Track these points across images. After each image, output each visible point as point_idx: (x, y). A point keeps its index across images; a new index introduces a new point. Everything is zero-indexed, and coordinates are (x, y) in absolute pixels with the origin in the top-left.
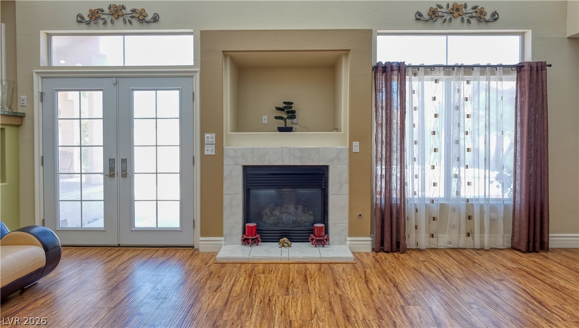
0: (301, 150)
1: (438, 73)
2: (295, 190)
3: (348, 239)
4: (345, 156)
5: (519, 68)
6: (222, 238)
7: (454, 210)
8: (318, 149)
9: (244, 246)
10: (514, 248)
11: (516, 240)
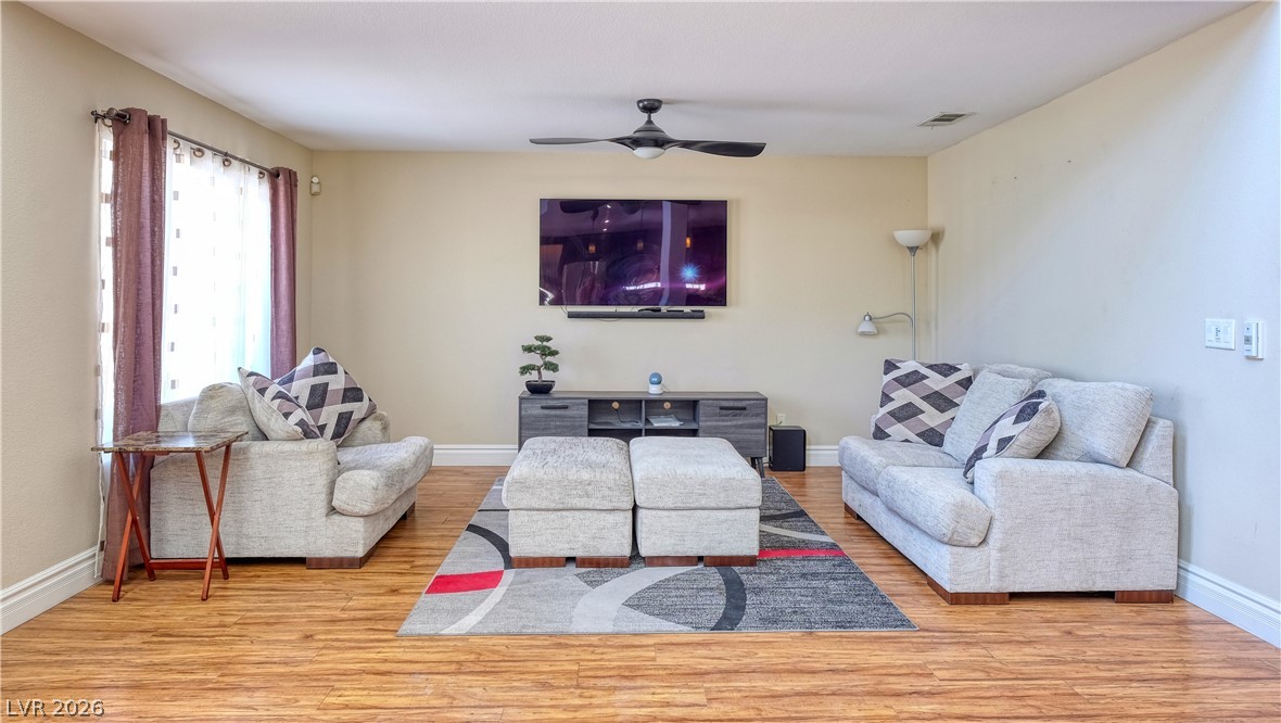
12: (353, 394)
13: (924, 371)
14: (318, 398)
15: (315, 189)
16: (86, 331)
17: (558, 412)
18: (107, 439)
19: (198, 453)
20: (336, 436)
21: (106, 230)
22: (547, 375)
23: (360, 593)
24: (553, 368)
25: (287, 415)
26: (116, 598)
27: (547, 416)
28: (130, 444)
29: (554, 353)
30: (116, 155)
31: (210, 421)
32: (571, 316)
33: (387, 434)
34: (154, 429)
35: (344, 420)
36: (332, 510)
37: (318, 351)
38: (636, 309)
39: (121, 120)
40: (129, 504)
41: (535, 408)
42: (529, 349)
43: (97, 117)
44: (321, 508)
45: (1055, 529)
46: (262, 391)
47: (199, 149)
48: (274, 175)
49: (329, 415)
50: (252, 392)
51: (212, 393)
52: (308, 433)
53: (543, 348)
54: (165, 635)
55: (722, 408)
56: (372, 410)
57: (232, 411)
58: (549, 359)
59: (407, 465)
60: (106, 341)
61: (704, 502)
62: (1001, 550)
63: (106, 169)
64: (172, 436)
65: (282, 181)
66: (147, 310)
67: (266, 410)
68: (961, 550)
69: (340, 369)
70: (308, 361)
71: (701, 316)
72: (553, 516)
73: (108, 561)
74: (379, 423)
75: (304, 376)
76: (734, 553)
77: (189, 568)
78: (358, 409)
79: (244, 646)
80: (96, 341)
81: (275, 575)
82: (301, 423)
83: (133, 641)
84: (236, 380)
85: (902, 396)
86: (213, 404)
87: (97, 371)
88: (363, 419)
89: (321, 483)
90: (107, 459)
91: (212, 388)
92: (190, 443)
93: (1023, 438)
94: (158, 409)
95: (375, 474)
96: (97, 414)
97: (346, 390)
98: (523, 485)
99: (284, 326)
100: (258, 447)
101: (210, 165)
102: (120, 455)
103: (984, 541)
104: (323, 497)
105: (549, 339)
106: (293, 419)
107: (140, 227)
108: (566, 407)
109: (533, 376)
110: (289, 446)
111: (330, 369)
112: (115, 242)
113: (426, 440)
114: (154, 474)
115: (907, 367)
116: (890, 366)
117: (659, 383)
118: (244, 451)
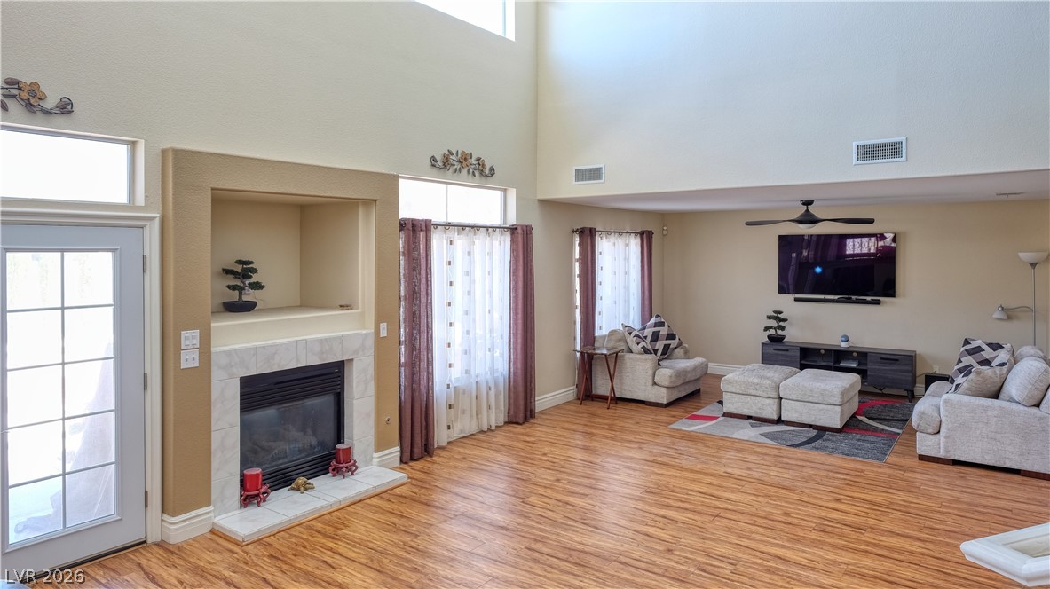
0: (321, 341)
1: (452, 232)
2: (301, 402)
3: (375, 455)
4: (370, 342)
5: (513, 229)
6: (211, 508)
7: (464, 392)
8: (340, 338)
9: (244, 510)
10: (509, 423)
11: (512, 413)
12: (671, 336)
13: (985, 347)
14: (656, 337)
15: (665, 232)
16: (572, 307)
17: (783, 353)
18: (578, 348)
19: (606, 355)
20: (663, 354)
21: (577, 273)
22: (780, 332)
23: (663, 415)
24: (782, 328)
25: (638, 344)
26: (581, 404)
27: (777, 354)
28: (585, 350)
29: (785, 320)
30: (580, 245)
31: (612, 344)
32: (796, 300)
33: (687, 355)
34: (593, 345)
35: (666, 347)
36: (655, 384)
37: (657, 316)
38: (836, 297)
39: (582, 232)
40: (585, 372)
41: (770, 350)
42: (769, 317)
43: (573, 231)
44: (651, 383)
45: (978, 432)
46: (630, 333)
47: (609, 233)
48: (642, 234)
49: (660, 345)
50: (626, 333)
51: (612, 333)
52: (646, 351)
53: (777, 317)
54: (594, 415)
55: (882, 359)
56: (680, 344)
57: (619, 340)
58: (781, 323)
59: (688, 369)
60: (578, 311)
61: (811, 399)
62: (945, 438)
63: (577, 248)
64: (598, 349)
65: (646, 237)
66: (590, 300)
67: (631, 340)
68: (924, 435)
69: (666, 325)
70: (653, 321)
71: (877, 303)
72: (742, 397)
73: (579, 392)
74: (682, 350)
75: (650, 327)
76: (827, 425)
77: (603, 398)
78: (673, 343)
79: (617, 422)
80: (575, 312)
81: (633, 406)
82: (643, 348)
83: (585, 415)
84: (621, 328)
85: (967, 360)
86: (613, 337)
87: (575, 323)
88: (676, 348)
89: (650, 372)
90: (578, 354)
91: (612, 331)
92: (605, 352)
93: (965, 385)
94: (594, 338)
95: (671, 371)
96: (575, 338)
97: (668, 334)
98: (729, 382)
99: (647, 302)
100: (628, 356)
101: (613, 238)
102: (582, 353)
103: (939, 432)
104: (651, 377)
105: (780, 313)
106: (640, 345)
107: (587, 270)
108: (787, 350)
109: (772, 332)
110: (639, 356)
111: (661, 324)
112: (580, 276)
113: (704, 360)
114: (593, 362)
115: (974, 344)
116: (967, 342)
117: (847, 341)
118: (623, 356)
